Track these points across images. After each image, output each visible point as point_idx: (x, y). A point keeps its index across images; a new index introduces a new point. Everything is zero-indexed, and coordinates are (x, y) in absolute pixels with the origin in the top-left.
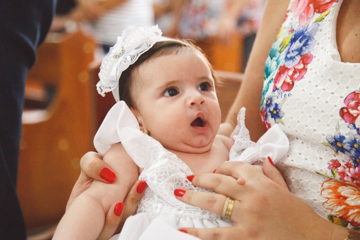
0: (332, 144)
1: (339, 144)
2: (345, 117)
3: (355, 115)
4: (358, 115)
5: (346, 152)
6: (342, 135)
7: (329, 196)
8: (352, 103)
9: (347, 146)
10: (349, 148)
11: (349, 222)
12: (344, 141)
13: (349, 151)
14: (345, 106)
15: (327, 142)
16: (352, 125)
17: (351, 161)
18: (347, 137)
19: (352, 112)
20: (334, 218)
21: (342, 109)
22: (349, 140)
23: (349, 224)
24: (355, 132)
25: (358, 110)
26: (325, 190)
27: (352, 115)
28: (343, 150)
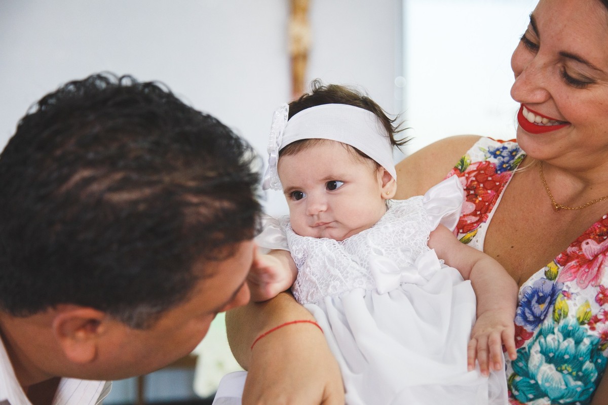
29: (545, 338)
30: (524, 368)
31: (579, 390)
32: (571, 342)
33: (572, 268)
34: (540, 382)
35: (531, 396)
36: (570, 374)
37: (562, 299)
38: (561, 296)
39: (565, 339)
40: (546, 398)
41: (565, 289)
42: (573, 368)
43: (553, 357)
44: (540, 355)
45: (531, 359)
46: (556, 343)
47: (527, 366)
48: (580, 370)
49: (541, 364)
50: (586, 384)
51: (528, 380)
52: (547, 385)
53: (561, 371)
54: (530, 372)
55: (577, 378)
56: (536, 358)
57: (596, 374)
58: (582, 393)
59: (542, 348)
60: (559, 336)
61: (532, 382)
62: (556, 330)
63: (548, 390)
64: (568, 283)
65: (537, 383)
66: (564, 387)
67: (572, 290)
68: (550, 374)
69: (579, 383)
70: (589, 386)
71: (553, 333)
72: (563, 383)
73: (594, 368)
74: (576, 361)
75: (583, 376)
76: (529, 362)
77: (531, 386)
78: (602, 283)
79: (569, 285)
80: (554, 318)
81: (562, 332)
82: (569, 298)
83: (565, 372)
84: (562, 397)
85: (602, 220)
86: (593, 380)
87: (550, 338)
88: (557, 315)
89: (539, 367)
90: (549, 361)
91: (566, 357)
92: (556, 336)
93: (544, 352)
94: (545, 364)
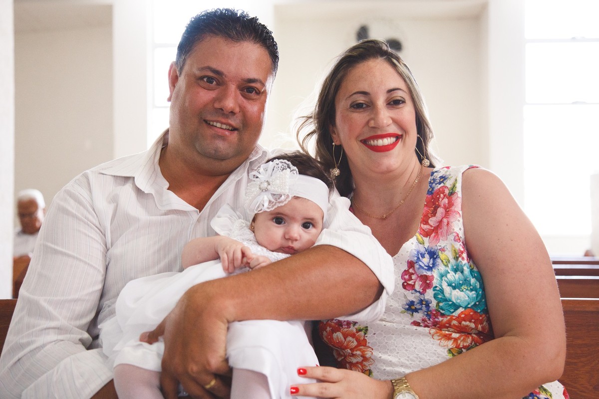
0: (408, 310)
1: (413, 308)
2: (407, 288)
3: (413, 284)
4: (415, 283)
5: (419, 311)
6: (411, 300)
7: (440, 338)
8: (407, 277)
9: (418, 306)
10: (420, 307)
11: (462, 348)
12: (415, 303)
13: (421, 309)
14: (403, 281)
15: (404, 310)
16: (413, 291)
17: (425, 317)
18: (414, 300)
19: (410, 282)
20: (452, 350)
21: (403, 284)
22: (418, 302)
23: (463, 349)
24: (418, 294)
25: (412, 280)
26: (435, 335)
27: (411, 285)
28: (416, 310)
29: (446, 277)
30: (443, 297)
31: (474, 296)
34: (455, 301)
35: (452, 310)
36: (467, 290)
37: (442, 253)
38: (440, 252)
39: (456, 274)
40: (461, 308)
41: (439, 248)
42: (467, 286)
43: (455, 285)
44: (448, 287)
45: (445, 291)
46: (453, 277)
47: (444, 296)
48: (470, 285)
49: (451, 292)
50: (476, 291)
51: (447, 303)
52: (458, 301)
53: (462, 291)
54: (447, 298)
55: (472, 290)
56: (447, 290)
57: (478, 283)
58: (477, 297)
59: (447, 283)
60: (452, 273)
61: (450, 303)
62: (449, 271)
63: (461, 304)
64: (439, 244)
65: (453, 302)
66: (467, 298)
67: (443, 246)
68: (458, 295)
69: (474, 292)
70: (478, 291)
71: (449, 273)
72: (467, 296)
73: (475, 280)
74: (466, 281)
75: (473, 288)
76: (445, 294)
77: (450, 305)
79: (440, 245)
80: (444, 265)
81: (452, 271)
82: (444, 251)
83: (464, 290)
84: (469, 304)
86: (478, 287)
87: (449, 276)
88: (445, 263)
89: (451, 294)
90: (454, 288)
91: (461, 282)
92: (451, 274)
93: (450, 285)
94: (453, 291)
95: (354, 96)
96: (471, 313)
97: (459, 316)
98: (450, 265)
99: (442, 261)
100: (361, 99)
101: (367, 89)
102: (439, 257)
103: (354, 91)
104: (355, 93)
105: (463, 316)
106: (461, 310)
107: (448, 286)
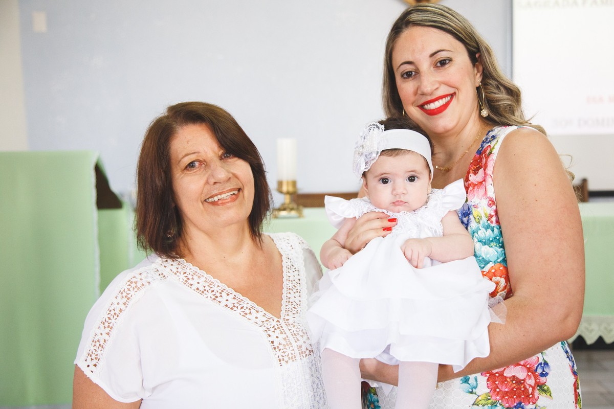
29: (477, 233)
32: (489, 231)
33: (471, 191)
34: (484, 257)
35: (483, 266)
36: (496, 246)
37: (474, 210)
38: (473, 208)
39: (486, 231)
40: (491, 263)
41: (473, 204)
42: (496, 243)
43: (485, 241)
44: (479, 243)
46: (483, 234)
48: (499, 242)
49: (481, 248)
52: (488, 256)
53: (492, 247)
54: (478, 254)
55: (500, 247)
56: (478, 245)
59: (478, 239)
60: (483, 230)
61: (481, 258)
62: (480, 228)
63: (490, 259)
64: (474, 200)
65: (483, 258)
66: (496, 253)
67: (477, 203)
68: (487, 250)
71: (480, 230)
72: (495, 252)
78: (489, 196)
81: (483, 228)
82: (477, 207)
83: (494, 246)
84: (498, 259)
85: (471, 163)
87: (480, 233)
88: (477, 220)
89: (481, 250)
90: (485, 244)
91: (491, 239)
94: (483, 247)
95: (402, 66)
96: (501, 268)
97: (489, 271)
98: (481, 222)
99: (475, 218)
100: (409, 68)
101: (411, 59)
102: (472, 214)
103: (401, 63)
104: (401, 65)
105: (493, 271)
106: (491, 265)
107: (479, 241)
